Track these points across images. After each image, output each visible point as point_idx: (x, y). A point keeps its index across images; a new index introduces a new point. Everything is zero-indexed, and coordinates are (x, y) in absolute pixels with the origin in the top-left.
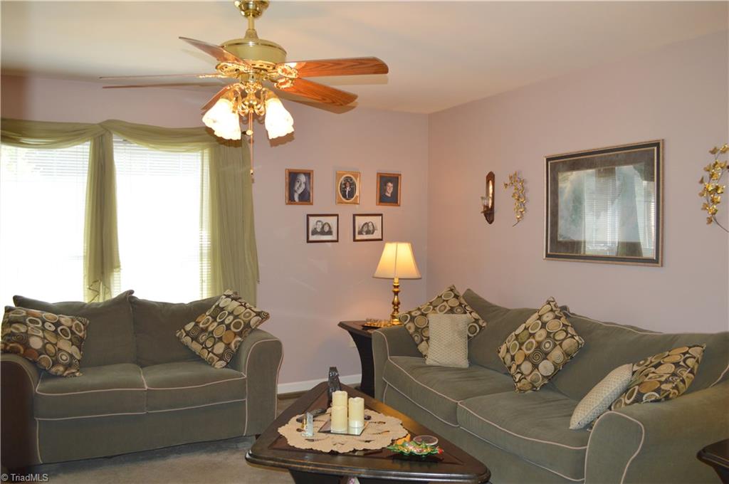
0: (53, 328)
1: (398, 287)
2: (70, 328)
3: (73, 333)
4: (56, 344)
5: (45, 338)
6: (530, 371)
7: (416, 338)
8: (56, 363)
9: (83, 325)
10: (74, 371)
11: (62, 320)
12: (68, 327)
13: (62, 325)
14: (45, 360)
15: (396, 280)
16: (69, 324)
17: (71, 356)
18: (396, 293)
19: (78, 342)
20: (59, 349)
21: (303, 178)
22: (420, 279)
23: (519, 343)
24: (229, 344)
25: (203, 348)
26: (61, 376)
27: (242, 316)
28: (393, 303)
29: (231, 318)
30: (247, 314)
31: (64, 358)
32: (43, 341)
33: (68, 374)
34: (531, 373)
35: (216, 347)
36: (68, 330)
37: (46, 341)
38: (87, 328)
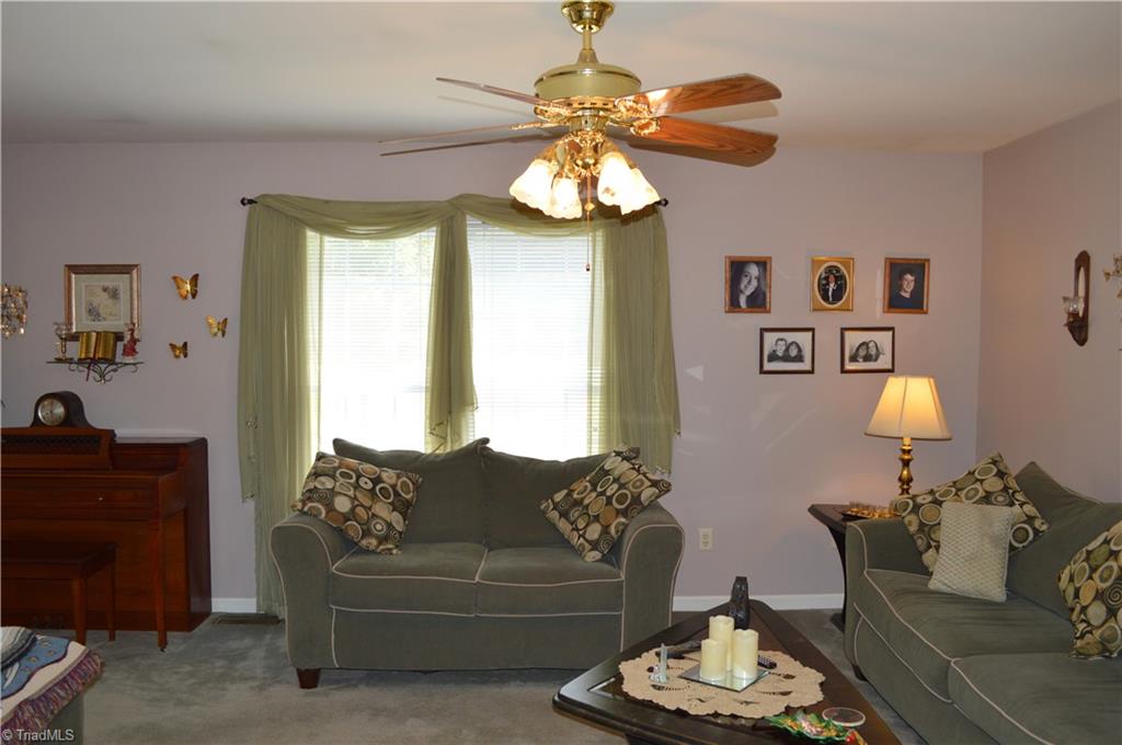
0: (370, 485)
1: (909, 451)
2: (394, 487)
3: (397, 494)
4: (370, 508)
5: (355, 498)
6: (1101, 622)
7: (919, 542)
8: (367, 533)
9: (413, 483)
10: (391, 546)
11: (384, 475)
12: (391, 486)
13: (383, 482)
14: (354, 528)
15: (907, 441)
16: (393, 481)
17: (390, 525)
18: (906, 463)
19: (402, 507)
20: (374, 515)
21: (754, 270)
22: (950, 439)
23: (1090, 567)
24: (608, 526)
25: (573, 529)
26: (373, 552)
27: (630, 486)
28: (900, 479)
29: (615, 486)
30: (638, 483)
31: (379, 527)
32: (353, 503)
33: (383, 550)
34: (1102, 625)
35: (589, 529)
36: (391, 490)
37: (356, 503)
38: (417, 487)
